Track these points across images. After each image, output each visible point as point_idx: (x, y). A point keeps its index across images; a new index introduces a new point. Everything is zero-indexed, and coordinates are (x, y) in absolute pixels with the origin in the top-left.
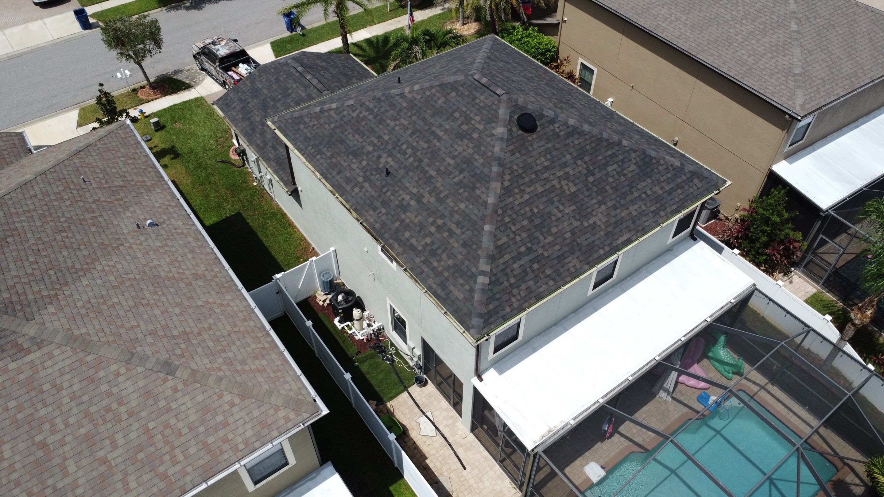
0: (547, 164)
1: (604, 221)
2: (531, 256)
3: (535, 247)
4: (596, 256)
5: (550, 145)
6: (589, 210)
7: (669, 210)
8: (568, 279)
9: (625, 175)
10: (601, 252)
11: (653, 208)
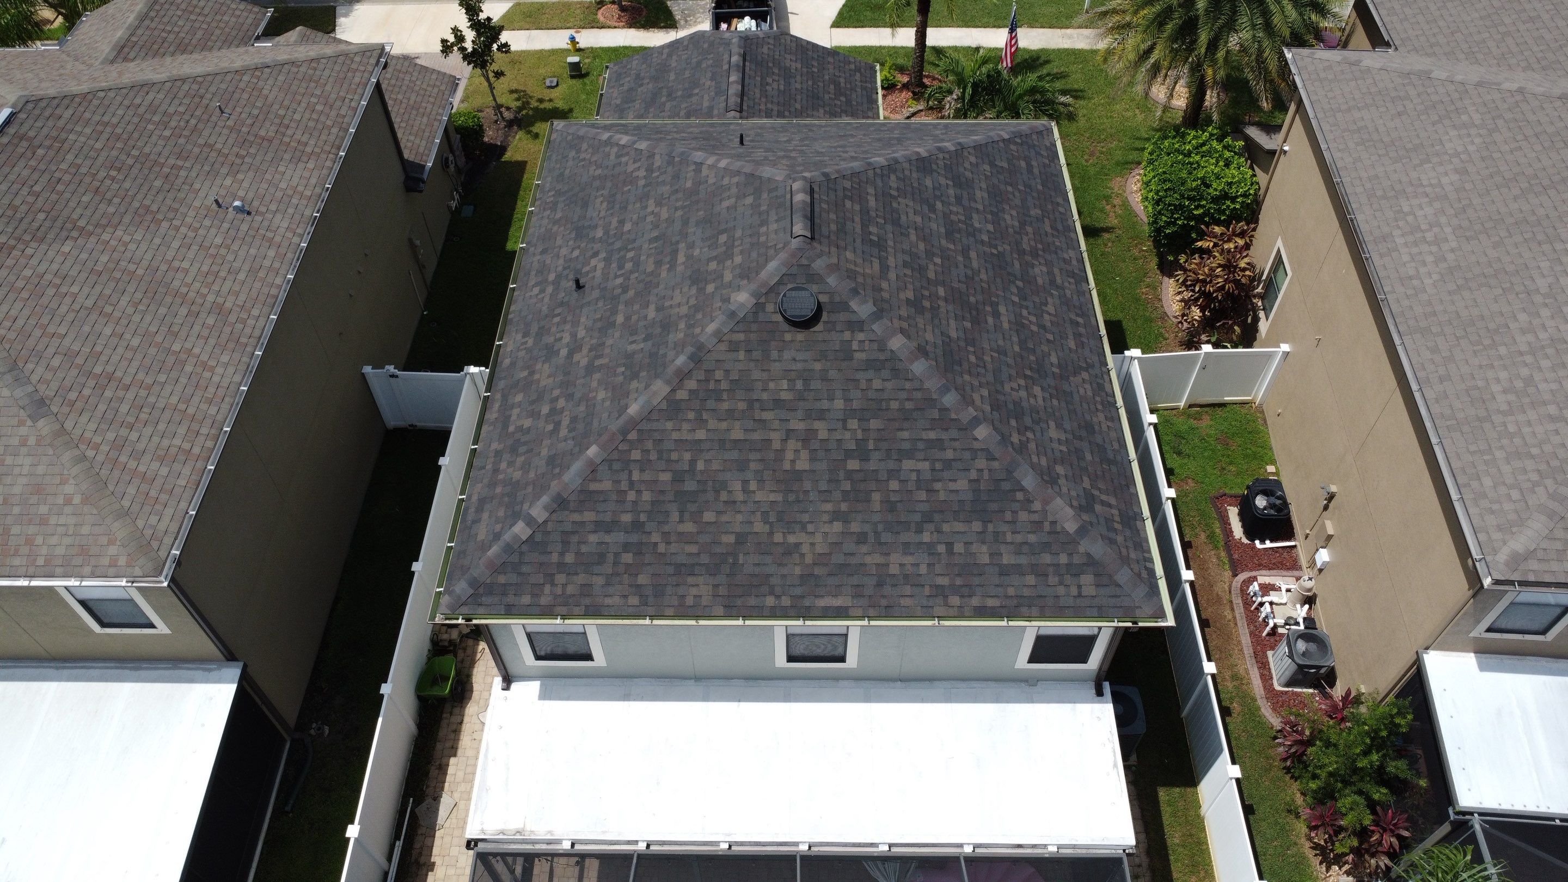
0: (784, 396)
1: (819, 549)
2: (634, 538)
3: (649, 526)
4: (752, 601)
5: (818, 366)
6: (806, 518)
7: (975, 601)
8: (670, 611)
9: (930, 491)
10: (770, 601)
11: (943, 581)
